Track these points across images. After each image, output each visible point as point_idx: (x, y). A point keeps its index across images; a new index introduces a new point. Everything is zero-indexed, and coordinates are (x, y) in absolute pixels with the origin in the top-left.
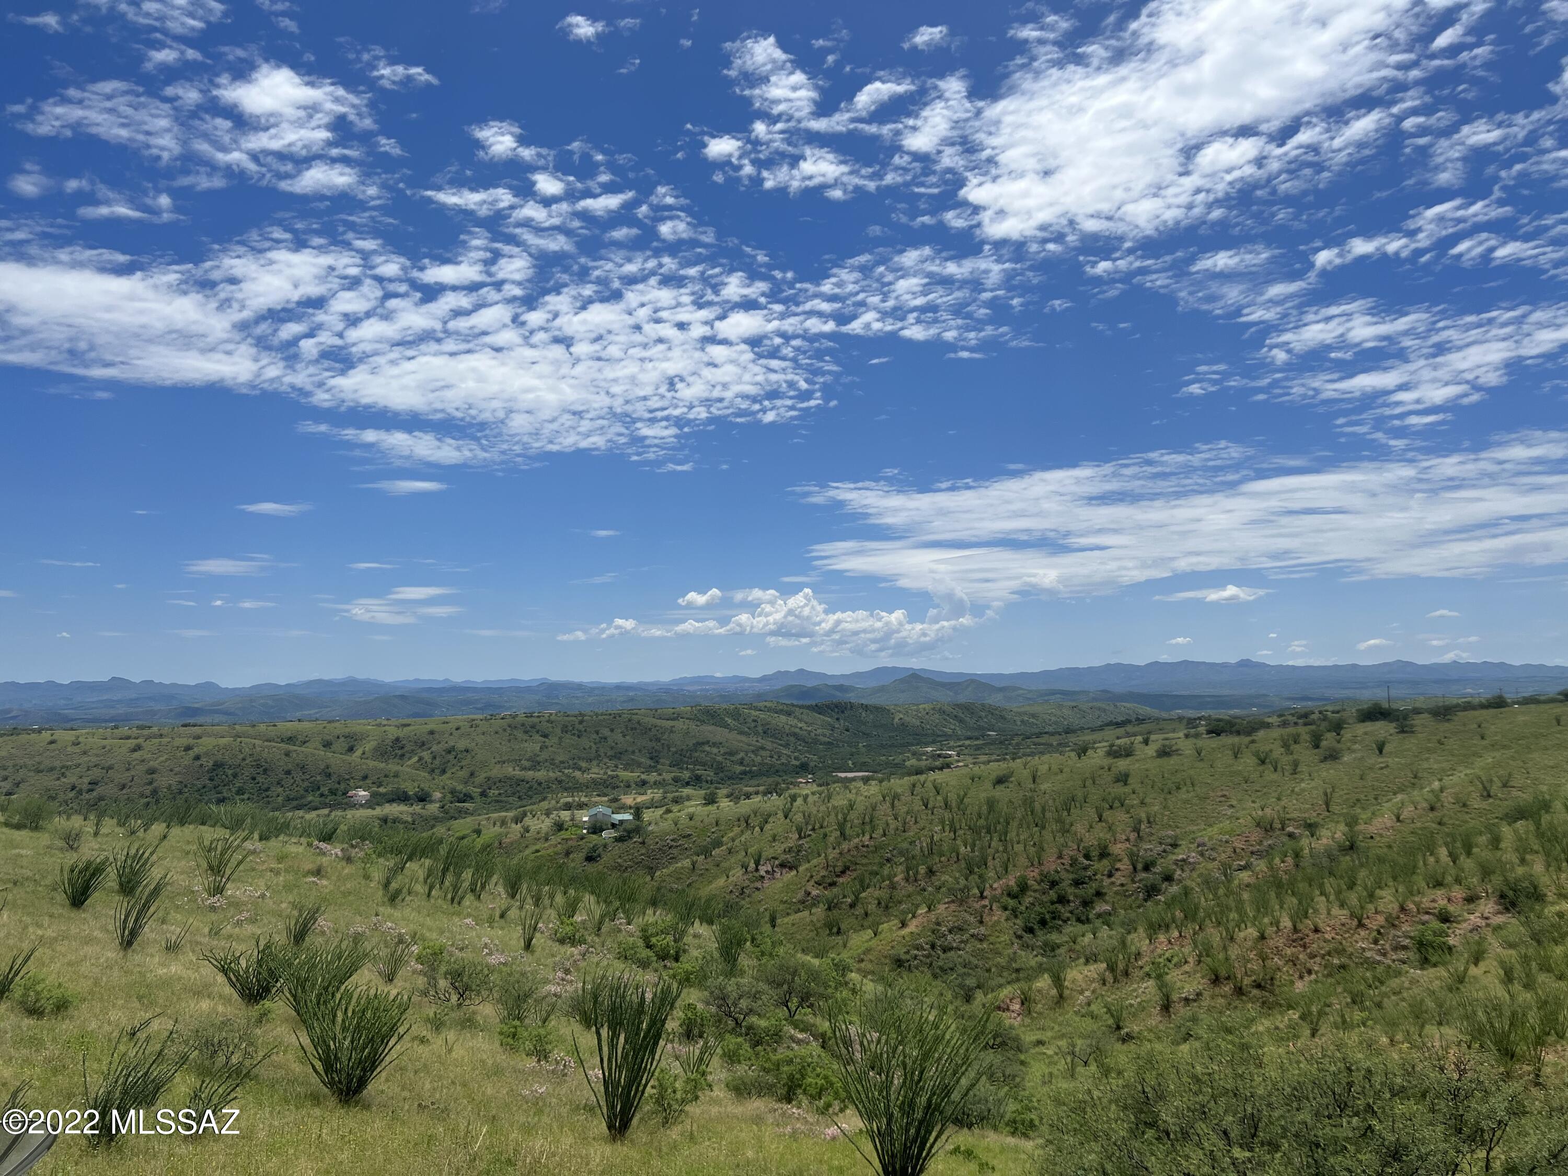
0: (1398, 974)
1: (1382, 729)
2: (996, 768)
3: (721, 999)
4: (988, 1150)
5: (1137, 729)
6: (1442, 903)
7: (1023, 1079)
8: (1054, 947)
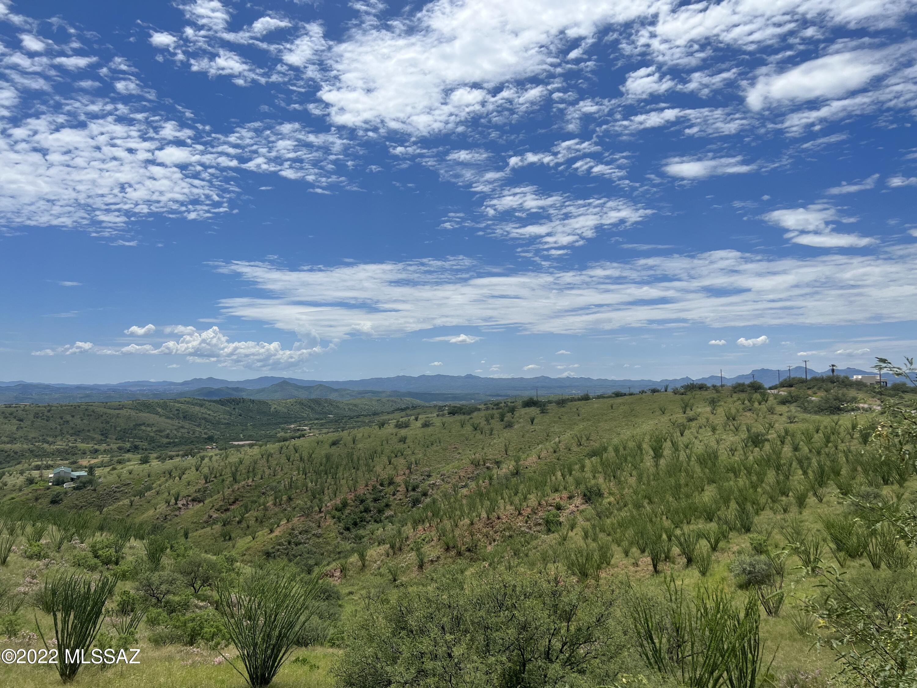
0: (536, 538)
1: (533, 411)
2: (333, 436)
3: (148, 585)
4: (316, 657)
5: (412, 412)
6: (558, 500)
7: (340, 615)
8: (361, 538)
